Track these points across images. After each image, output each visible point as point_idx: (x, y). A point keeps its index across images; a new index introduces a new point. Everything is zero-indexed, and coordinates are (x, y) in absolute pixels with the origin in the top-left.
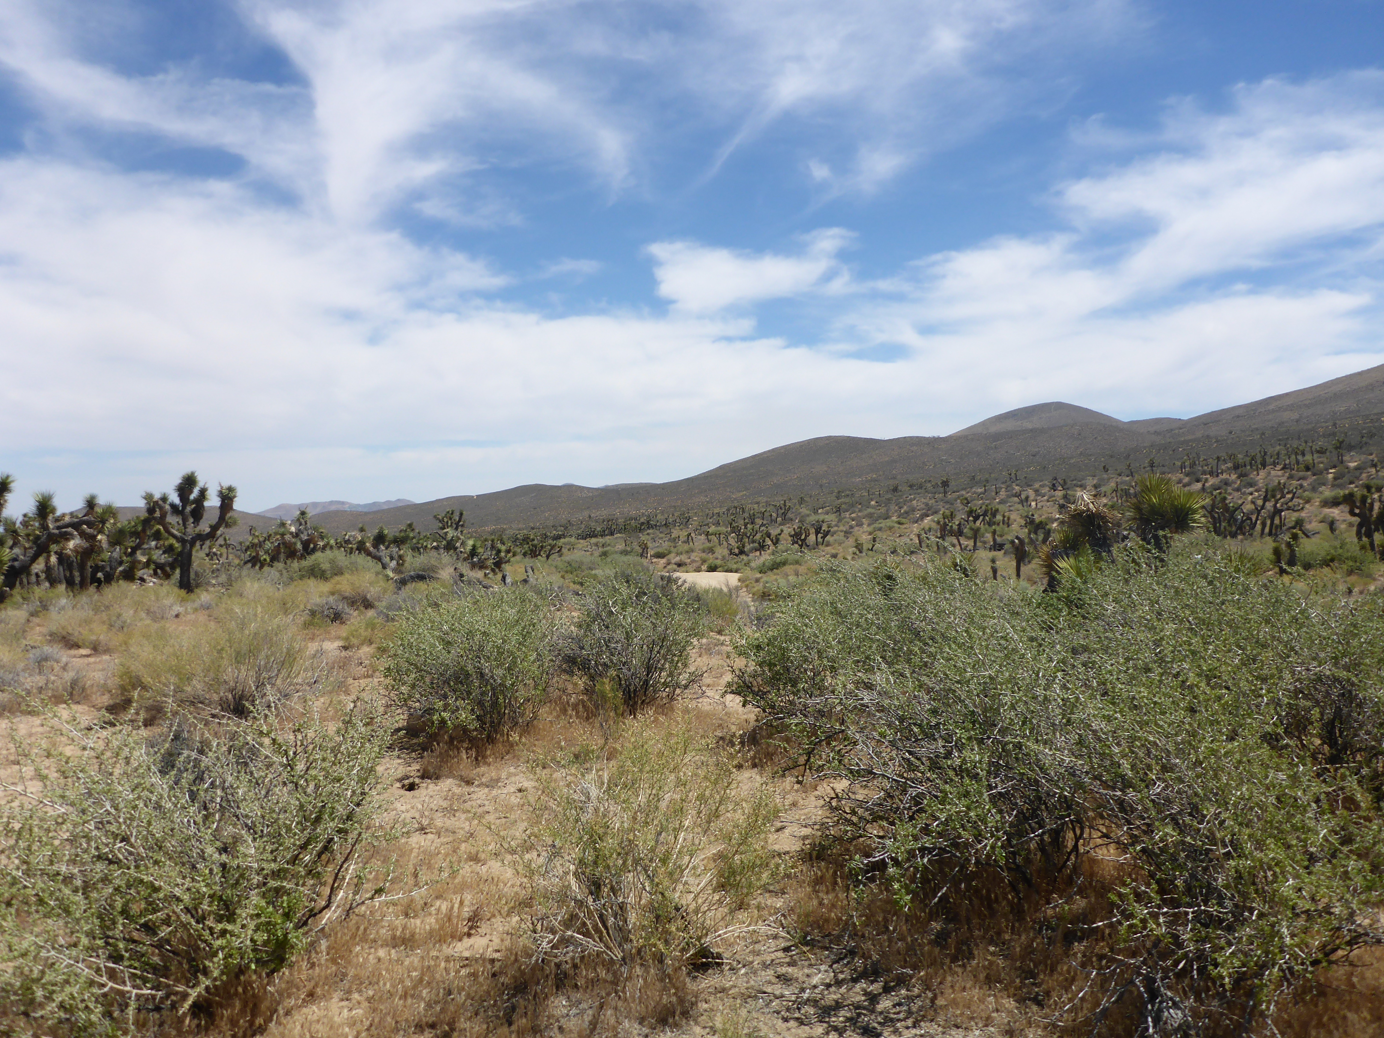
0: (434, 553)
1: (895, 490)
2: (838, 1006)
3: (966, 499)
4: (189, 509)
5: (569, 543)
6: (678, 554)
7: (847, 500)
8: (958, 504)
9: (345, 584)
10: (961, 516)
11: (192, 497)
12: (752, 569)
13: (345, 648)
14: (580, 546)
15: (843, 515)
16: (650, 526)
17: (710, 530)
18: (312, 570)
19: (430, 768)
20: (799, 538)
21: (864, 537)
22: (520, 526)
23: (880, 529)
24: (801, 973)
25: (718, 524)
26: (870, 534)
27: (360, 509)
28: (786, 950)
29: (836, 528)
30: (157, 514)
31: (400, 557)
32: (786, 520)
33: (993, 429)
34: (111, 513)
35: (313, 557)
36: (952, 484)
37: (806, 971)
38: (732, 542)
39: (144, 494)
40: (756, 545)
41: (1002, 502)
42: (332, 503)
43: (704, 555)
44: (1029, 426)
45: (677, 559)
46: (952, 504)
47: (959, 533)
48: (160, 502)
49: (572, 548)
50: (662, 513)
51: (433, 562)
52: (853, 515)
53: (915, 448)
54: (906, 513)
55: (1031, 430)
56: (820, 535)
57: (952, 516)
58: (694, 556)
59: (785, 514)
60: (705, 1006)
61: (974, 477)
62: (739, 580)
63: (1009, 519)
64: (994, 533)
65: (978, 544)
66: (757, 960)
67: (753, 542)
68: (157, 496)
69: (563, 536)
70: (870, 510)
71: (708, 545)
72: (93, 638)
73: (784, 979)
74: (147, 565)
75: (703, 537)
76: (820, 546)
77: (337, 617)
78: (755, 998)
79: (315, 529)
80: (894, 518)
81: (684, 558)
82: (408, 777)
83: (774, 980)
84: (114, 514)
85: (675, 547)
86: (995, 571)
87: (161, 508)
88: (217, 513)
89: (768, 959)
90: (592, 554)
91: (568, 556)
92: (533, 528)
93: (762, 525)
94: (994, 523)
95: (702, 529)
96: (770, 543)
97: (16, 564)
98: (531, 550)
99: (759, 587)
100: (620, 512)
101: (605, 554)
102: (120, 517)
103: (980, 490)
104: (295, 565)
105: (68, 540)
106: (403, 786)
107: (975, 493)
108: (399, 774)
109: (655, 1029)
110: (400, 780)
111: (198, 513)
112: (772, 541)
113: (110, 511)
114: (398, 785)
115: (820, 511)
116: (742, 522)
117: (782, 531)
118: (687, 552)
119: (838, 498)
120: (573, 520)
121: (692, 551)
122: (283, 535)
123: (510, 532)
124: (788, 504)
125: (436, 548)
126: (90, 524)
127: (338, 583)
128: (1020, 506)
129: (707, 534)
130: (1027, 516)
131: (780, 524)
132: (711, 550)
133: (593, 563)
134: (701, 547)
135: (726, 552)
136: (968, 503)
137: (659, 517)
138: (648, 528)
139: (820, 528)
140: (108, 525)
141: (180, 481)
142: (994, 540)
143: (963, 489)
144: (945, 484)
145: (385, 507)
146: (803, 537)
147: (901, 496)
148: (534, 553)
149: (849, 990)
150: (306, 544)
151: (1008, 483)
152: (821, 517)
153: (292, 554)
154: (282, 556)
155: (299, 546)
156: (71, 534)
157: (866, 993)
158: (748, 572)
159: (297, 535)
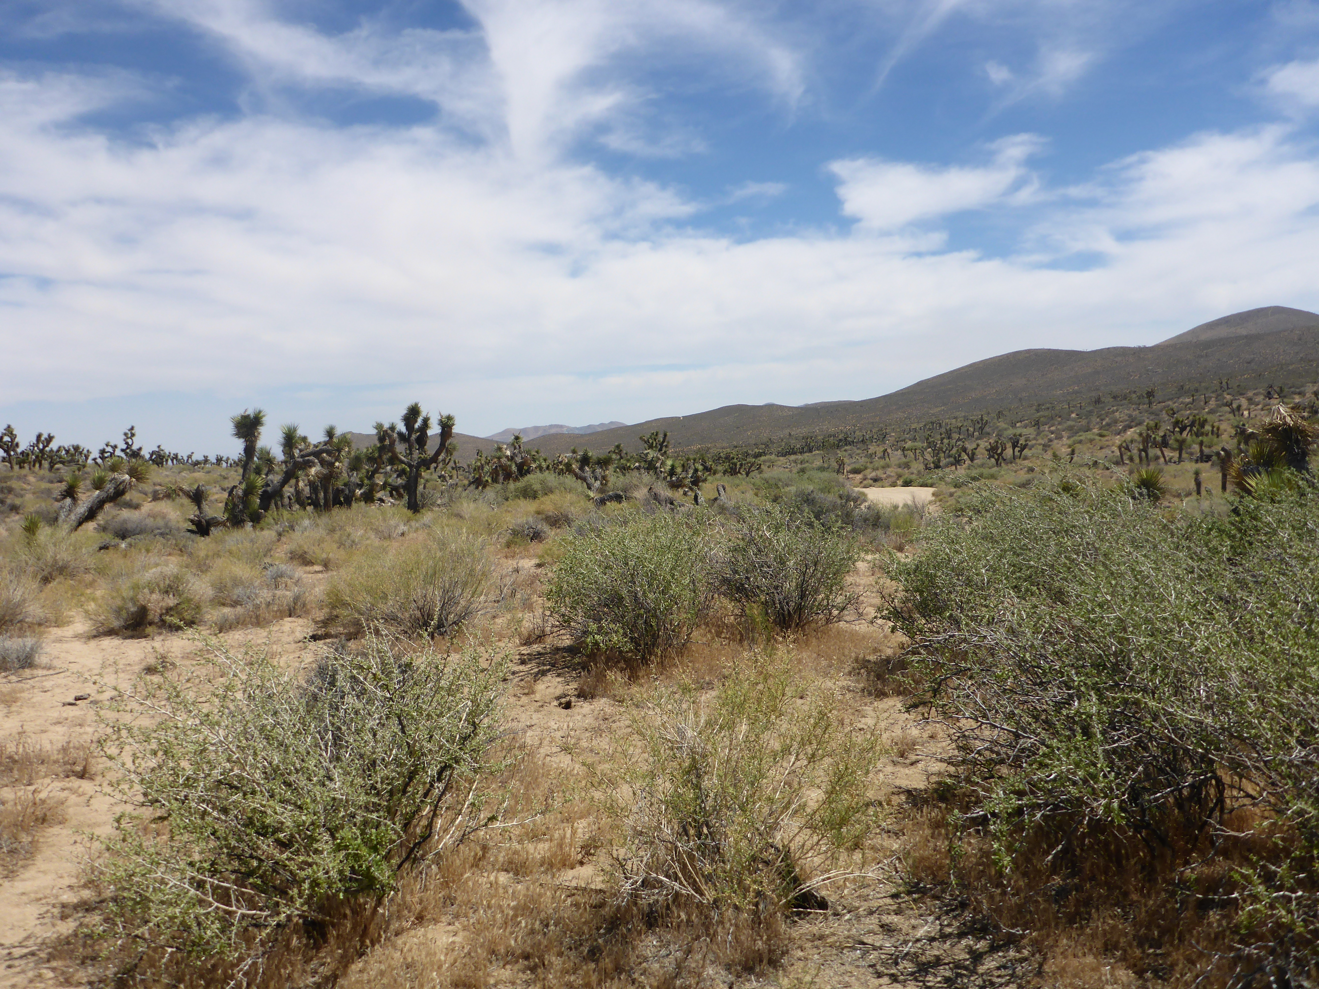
0: (635, 473)
1: (1098, 401)
2: (938, 962)
3: (1172, 409)
4: (414, 436)
5: (770, 461)
6: (874, 469)
7: (1046, 413)
8: (1164, 416)
9: (548, 504)
10: (1166, 427)
11: (416, 426)
12: (947, 484)
13: (539, 566)
14: (779, 463)
15: (1041, 428)
16: (847, 443)
17: (907, 446)
18: (525, 490)
19: (585, 688)
20: (995, 452)
21: (1063, 450)
22: (725, 444)
23: (1080, 442)
24: (907, 923)
25: (914, 439)
26: (1070, 446)
27: (577, 432)
28: (895, 896)
29: (1034, 442)
30: (387, 442)
31: (604, 478)
32: (983, 433)
33: (1204, 337)
34: (346, 442)
35: (526, 479)
36: (1159, 395)
37: (913, 921)
38: (928, 457)
39: (375, 424)
40: (952, 459)
41: (1212, 412)
42: (551, 426)
43: (900, 470)
44: (1244, 332)
45: (873, 474)
46: (1158, 415)
47: (1164, 443)
48: (389, 431)
49: (772, 465)
50: (860, 430)
51: (635, 481)
52: (1053, 428)
53: (1119, 359)
54: (1108, 425)
55: (1246, 337)
56: (1017, 449)
57: (1157, 427)
58: (889, 471)
59: (982, 428)
60: (800, 954)
61: (1182, 387)
62: (933, 494)
63: (1218, 429)
64: (1201, 444)
65: (1184, 455)
66: (865, 905)
67: (949, 456)
68: (386, 426)
69: (764, 454)
70: (1070, 423)
71: (904, 460)
72: (324, 556)
73: (887, 929)
74: (384, 487)
75: (900, 452)
76: (1017, 460)
77: (536, 536)
78: (853, 948)
79: (528, 452)
80: (1096, 431)
81: (880, 473)
82: (565, 696)
83: (877, 929)
84: (348, 443)
85: (871, 463)
86: (1198, 484)
87: (390, 437)
88: (438, 441)
89: (875, 904)
90: (791, 471)
91: (768, 473)
92: (736, 447)
93: (959, 440)
94: (1202, 434)
95: (899, 445)
96: (966, 457)
97: (269, 489)
98: (731, 468)
99: (952, 501)
100: (820, 429)
101: (803, 471)
102: (354, 446)
103: (1187, 400)
104: (512, 486)
105: (310, 467)
106: (560, 704)
107: (1182, 403)
108: (558, 692)
109: (740, 977)
110: (558, 698)
111: (422, 439)
112: (968, 455)
113: (345, 440)
114: (556, 703)
115: (1018, 425)
116: (939, 437)
117: (978, 445)
118: (883, 467)
119: (1038, 411)
120: (774, 438)
121: (888, 466)
122: (499, 458)
123: (714, 451)
124: (985, 418)
125: (638, 468)
126: (329, 453)
127: (542, 503)
128: (1231, 416)
129: (904, 449)
130: (1237, 427)
131: (977, 439)
132: (907, 466)
133: (791, 480)
134: (897, 462)
135: (922, 467)
136: (1174, 413)
137: (858, 433)
138: (846, 445)
139: (1018, 442)
140: (343, 453)
141: (405, 412)
142: (1201, 451)
143: (1169, 400)
144: (1150, 394)
145: (600, 430)
146: (999, 451)
147: (1103, 408)
148: (733, 471)
149: (952, 946)
150: (520, 467)
151: (1219, 392)
152: (1018, 431)
153: (508, 476)
154: (501, 478)
155: (514, 468)
156: (313, 463)
157: (971, 951)
158: (943, 487)
159: (512, 458)
